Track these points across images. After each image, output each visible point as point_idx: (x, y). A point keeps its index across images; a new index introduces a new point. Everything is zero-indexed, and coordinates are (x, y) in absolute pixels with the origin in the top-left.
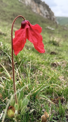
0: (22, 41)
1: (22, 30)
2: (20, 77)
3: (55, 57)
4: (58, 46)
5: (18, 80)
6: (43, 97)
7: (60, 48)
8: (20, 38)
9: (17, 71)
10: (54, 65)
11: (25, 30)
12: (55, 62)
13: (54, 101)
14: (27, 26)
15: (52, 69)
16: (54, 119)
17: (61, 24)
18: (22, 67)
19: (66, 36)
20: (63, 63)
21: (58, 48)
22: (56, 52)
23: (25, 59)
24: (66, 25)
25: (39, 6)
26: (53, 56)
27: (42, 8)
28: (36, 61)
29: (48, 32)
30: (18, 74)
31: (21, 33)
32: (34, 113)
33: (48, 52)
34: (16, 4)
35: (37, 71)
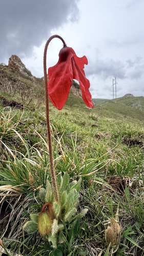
2: (63, 149)
3: (97, 129)
4: (97, 120)
5: (60, 154)
7: (99, 122)
9: (59, 142)
10: (97, 136)
12: (98, 134)
15: (96, 140)
17: (97, 105)
18: (65, 137)
19: (101, 114)
20: (107, 134)
21: (97, 122)
22: (97, 124)
23: (68, 129)
24: (101, 106)
25: (78, 91)
26: (94, 128)
28: (80, 132)
29: (86, 111)
30: (61, 145)
33: (90, 125)
35: (82, 142)
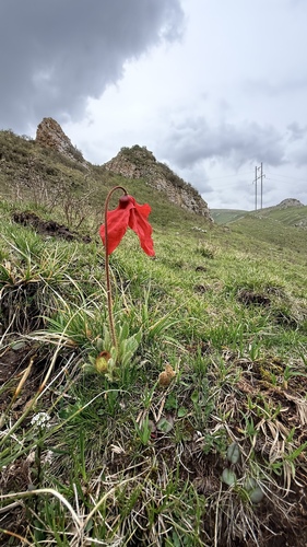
0: (121, 230)
1: (121, 211)
3: (202, 275)
4: (212, 258)
6: (169, 340)
7: (215, 262)
8: (118, 224)
11: (126, 212)
12: (202, 284)
13: (189, 349)
14: (131, 206)
15: (195, 296)
16: (184, 381)
19: (227, 242)
21: (211, 261)
22: (207, 267)
24: (227, 225)
26: (199, 273)
27: (185, 196)
28: (166, 279)
29: (195, 237)
31: (119, 217)
32: (148, 366)
33: (192, 267)
34: (141, 190)
35: (167, 297)
